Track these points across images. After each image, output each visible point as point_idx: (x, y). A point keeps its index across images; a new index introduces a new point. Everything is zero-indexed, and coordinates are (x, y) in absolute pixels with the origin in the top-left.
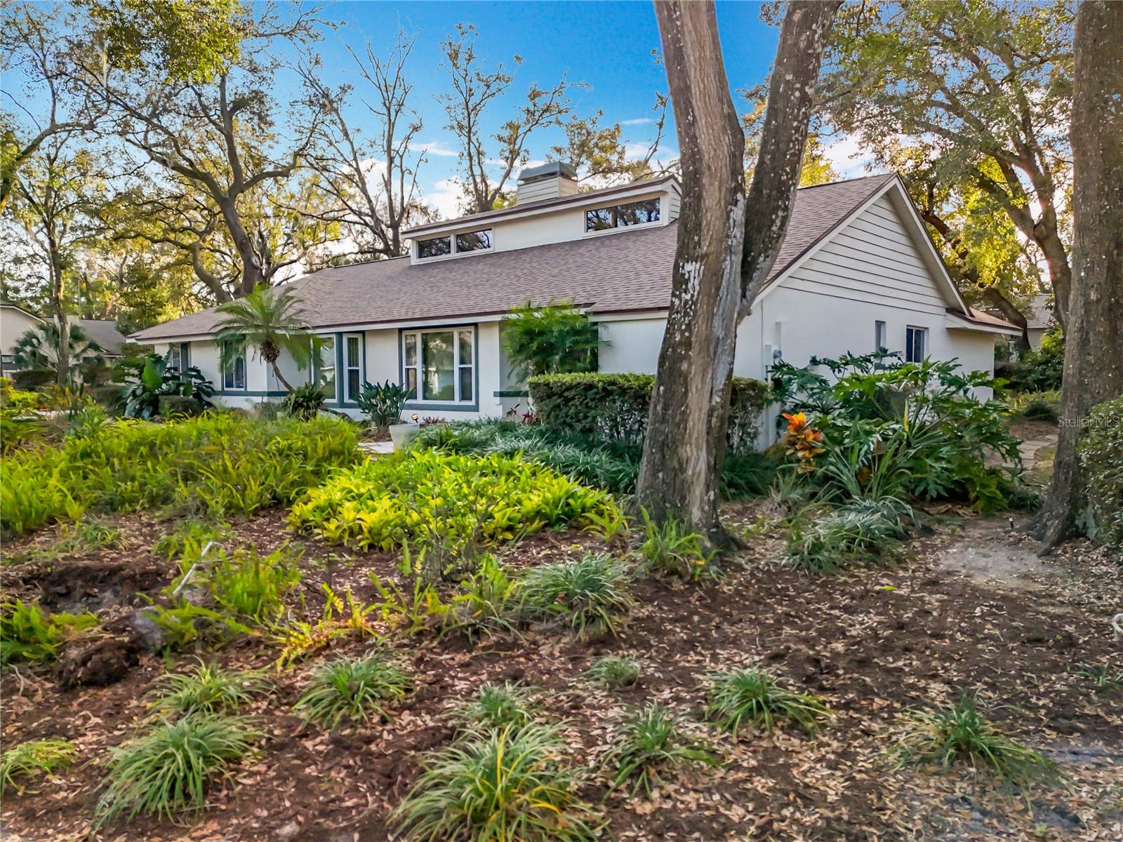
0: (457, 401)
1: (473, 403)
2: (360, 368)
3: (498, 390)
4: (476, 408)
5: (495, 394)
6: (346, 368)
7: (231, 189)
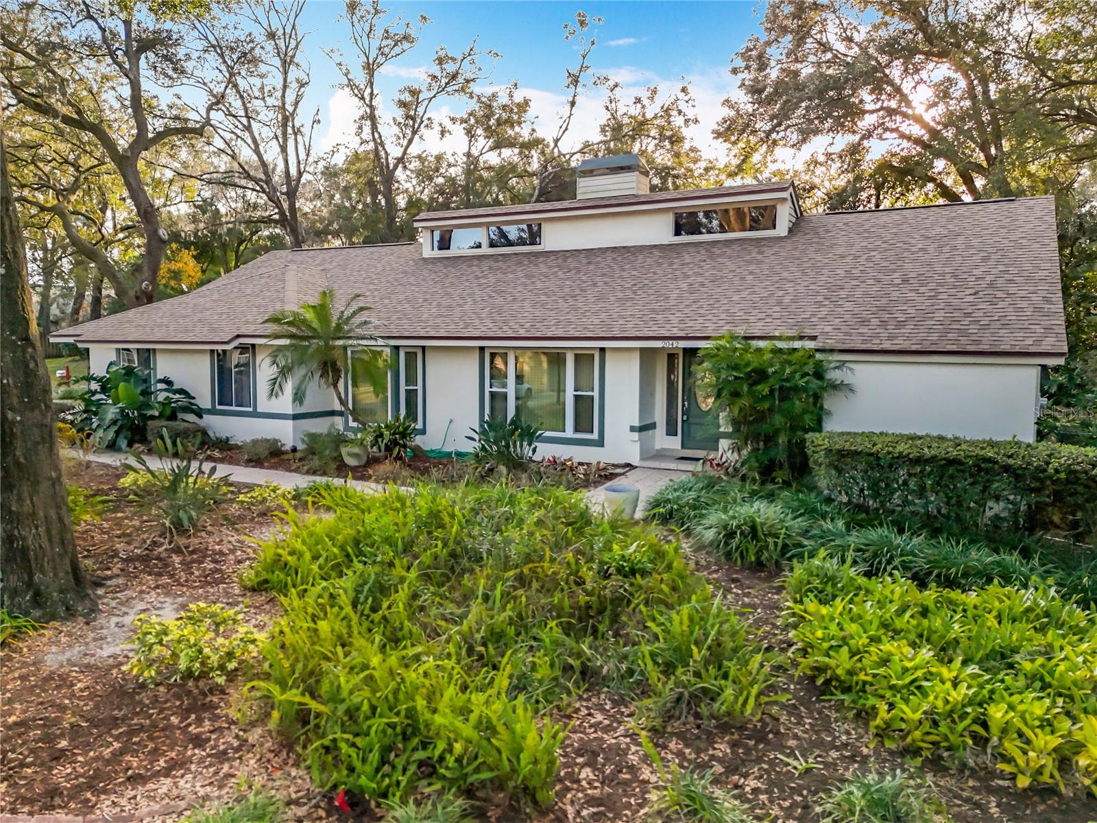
0: (569, 433)
1: (595, 436)
2: (419, 387)
3: (637, 424)
4: (600, 443)
5: (633, 429)
6: (403, 387)
7: (132, 146)
